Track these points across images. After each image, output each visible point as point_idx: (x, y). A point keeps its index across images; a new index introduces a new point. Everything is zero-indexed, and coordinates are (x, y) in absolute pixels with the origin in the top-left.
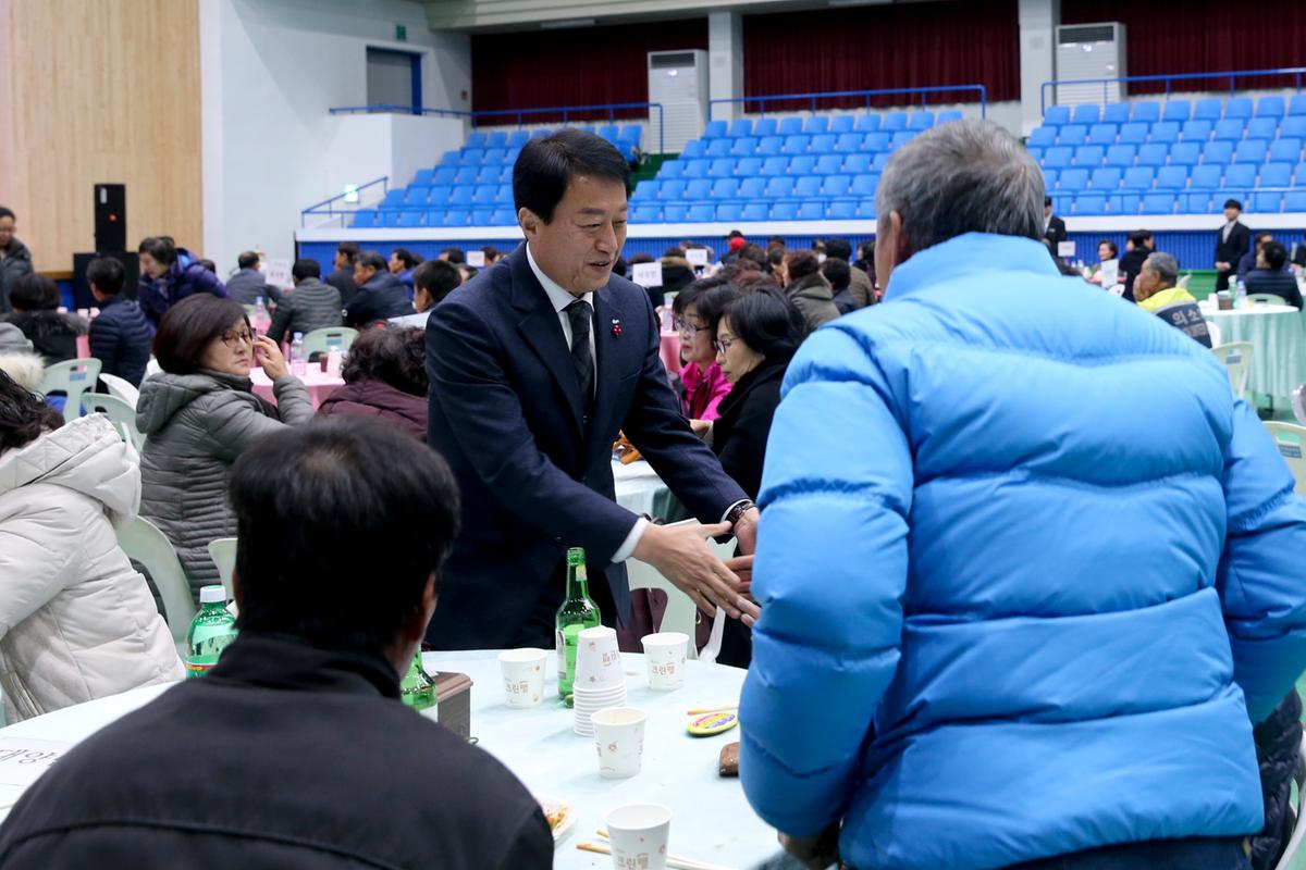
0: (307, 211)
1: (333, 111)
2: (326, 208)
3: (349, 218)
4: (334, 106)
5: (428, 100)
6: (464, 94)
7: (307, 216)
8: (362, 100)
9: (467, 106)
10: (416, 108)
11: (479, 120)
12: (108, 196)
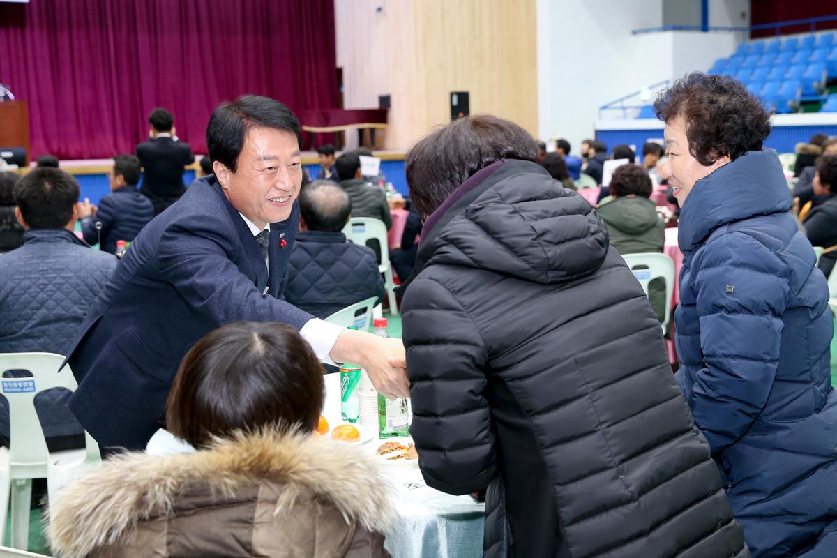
0: (605, 107)
1: (634, 33)
2: (619, 104)
3: (638, 111)
4: (636, 28)
5: (713, 20)
6: (743, 15)
7: (604, 112)
8: (659, 22)
9: (746, 23)
10: (705, 28)
11: (755, 34)
12: (459, 100)
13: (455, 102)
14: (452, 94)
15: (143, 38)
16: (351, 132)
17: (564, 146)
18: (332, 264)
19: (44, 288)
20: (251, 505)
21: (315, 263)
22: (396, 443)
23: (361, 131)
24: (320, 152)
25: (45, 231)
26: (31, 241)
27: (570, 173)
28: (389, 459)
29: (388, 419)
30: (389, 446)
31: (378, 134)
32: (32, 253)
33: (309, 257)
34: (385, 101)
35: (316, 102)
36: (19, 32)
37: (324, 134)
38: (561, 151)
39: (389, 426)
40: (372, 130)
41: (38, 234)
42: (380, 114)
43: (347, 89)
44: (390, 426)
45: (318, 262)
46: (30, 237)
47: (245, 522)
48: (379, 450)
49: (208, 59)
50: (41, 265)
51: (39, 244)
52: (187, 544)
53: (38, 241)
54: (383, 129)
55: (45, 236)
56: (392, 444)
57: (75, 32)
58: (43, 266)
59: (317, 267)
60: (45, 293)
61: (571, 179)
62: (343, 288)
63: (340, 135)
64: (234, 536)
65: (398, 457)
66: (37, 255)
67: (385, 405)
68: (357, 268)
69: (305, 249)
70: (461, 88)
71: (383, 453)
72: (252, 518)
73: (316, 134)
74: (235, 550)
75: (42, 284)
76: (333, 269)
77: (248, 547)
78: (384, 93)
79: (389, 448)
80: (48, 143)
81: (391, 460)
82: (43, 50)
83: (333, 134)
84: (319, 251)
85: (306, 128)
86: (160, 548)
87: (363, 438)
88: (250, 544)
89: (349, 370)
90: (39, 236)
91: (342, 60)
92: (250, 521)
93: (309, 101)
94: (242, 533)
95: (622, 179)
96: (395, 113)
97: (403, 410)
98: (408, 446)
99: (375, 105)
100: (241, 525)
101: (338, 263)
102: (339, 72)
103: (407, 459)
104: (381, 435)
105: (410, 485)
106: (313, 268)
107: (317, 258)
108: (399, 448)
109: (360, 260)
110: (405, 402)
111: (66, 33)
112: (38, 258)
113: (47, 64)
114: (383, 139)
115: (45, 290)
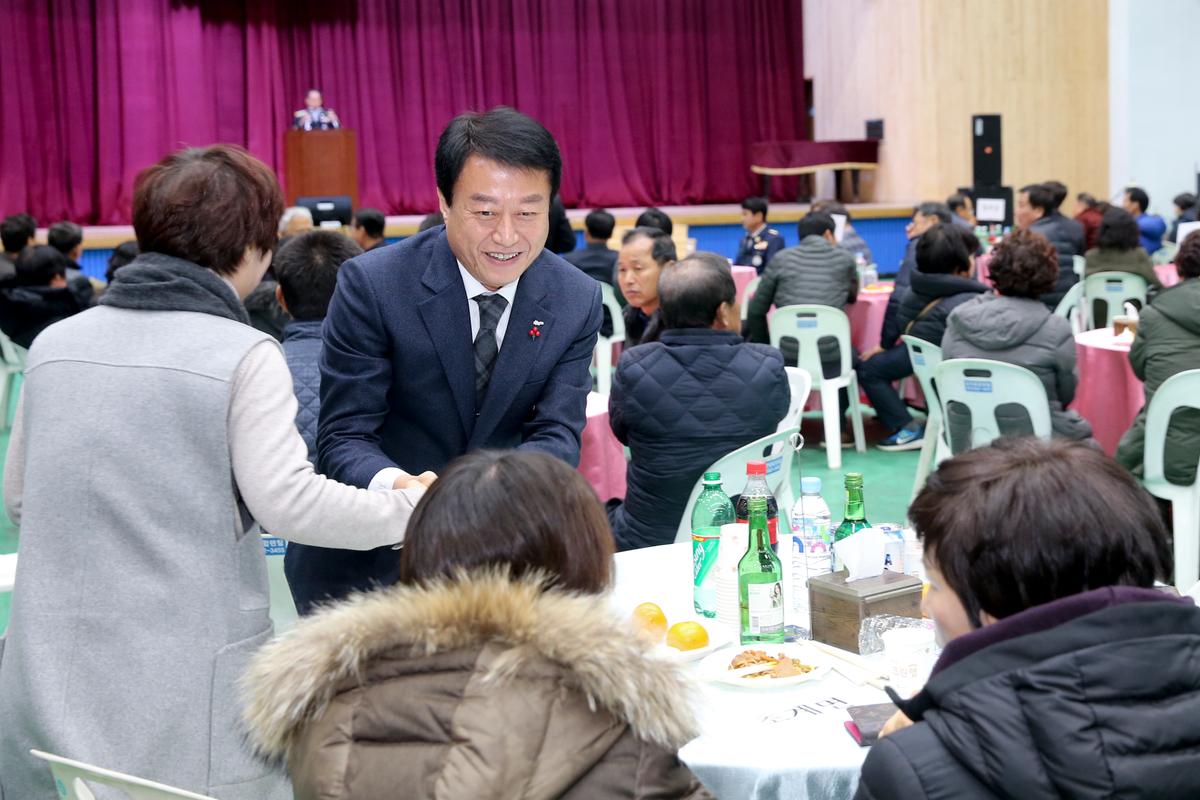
12: (985, 127)
13: (980, 130)
14: (975, 118)
15: (522, 38)
16: (823, 175)
17: (1140, 198)
18: (716, 375)
19: (309, 403)
20: (465, 674)
21: (689, 376)
22: (759, 652)
23: (839, 174)
24: (745, 207)
25: (313, 323)
26: (293, 337)
27: (1142, 240)
28: (745, 677)
29: (751, 615)
30: (747, 656)
31: (863, 178)
32: (294, 354)
33: (680, 368)
34: (875, 129)
35: (773, 129)
36: (348, 29)
37: (784, 178)
38: (1136, 205)
39: (754, 626)
40: (855, 173)
41: (303, 326)
42: (867, 149)
43: (819, 111)
44: (756, 626)
45: (692, 374)
46: (293, 330)
47: (451, 695)
48: (733, 662)
49: (615, 66)
50: (306, 370)
51: (304, 341)
52: (372, 716)
53: (304, 336)
54: (872, 171)
55: (313, 329)
56: (753, 653)
57: (426, 31)
58: (308, 372)
59: (695, 383)
60: (309, 409)
61: (1142, 250)
62: (734, 411)
63: (808, 179)
64: (431, 710)
65: (761, 673)
66: (301, 356)
67: (747, 595)
68: (754, 380)
69: (674, 356)
70: (989, 110)
71: (738, 667)
72: (462, 691)
73: (772, 178)
74: (428, 729)
75: (306, 397)
76: (717, 384)
77: (447, 726)
78: (874, 116)
79: (747, 659)
80: (386, 190)
81: (749, 679)
82: (381, 56)
83: (798, 177)
84: (695, 357)
85: (757, 169)
86: (344, 723)
87: (713, 644)
88: (449, 722)
89: (705, 539)
90: (305, 330)
91: (812, 68)
92: (459, 694)
93: (762, 129)
94: (444, 708)
95: (1194, 252)
96: (889, 147)
97: (774, 602)
98: (777, 657)
99: (860, 134)
100: (444, 697)
101: (725, 375)
102: (808, 85)
103: (772, 677)
104: (744, 639)
105: (766, 718)
106: (689, 383)
107: (691, 369)
108: (763, 659)
109: (758, 368)
110: (778, 590)
111: (413, 31)
112: (302, 360)
113: (387, 76)
114: (871, 186)
115: (311, 405)
